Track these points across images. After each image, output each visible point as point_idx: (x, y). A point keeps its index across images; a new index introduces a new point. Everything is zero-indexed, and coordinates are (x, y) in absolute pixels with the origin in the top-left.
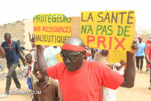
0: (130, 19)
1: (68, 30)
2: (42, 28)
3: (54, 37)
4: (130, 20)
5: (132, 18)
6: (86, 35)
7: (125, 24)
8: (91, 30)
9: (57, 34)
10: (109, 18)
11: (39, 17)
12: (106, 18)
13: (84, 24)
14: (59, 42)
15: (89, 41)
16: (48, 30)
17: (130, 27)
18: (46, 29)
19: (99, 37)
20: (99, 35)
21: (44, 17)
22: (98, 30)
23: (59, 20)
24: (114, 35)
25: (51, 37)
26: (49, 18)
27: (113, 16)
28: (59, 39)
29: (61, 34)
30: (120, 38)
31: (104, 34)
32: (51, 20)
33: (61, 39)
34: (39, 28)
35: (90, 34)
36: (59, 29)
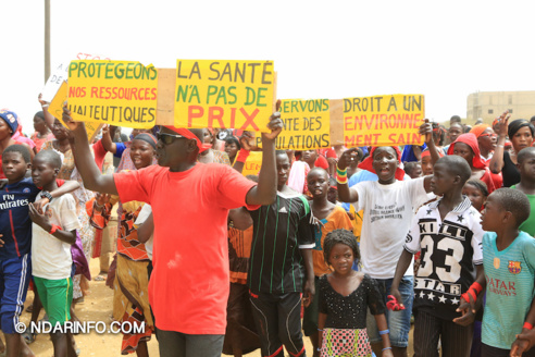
0: (267, 76)
1: (150, 95)
2: (88, 91)
3: (117, 111)
4: (267, 78)
5: (270, 73)
6: (187, 104)
7: (258, 84)
8: (197, 95)
9: (124, 103)
10: (229, 73)
11: (83, 66)
12: (225, 73)
13: (183, 83)
14: (129, 119)
15: (191, 116)
16: (105, 94)
17: (266, 89)
18: (98, 93)
19: (212, 109)
20: (212, 104)
21: (97, 67)
22: (209, 94)
23: (131, 74)
24: (240, 104)
25: (111, 110)
26: (107, 70)
27: (237, 69)
28: (128, 114)
29: (134, 103)
30: (250, 110)
31: (221, 103)
32: (111, 74)
33: (133, 114)
34: (82, 89)
35: (194, 102)
36: (128, 94)
